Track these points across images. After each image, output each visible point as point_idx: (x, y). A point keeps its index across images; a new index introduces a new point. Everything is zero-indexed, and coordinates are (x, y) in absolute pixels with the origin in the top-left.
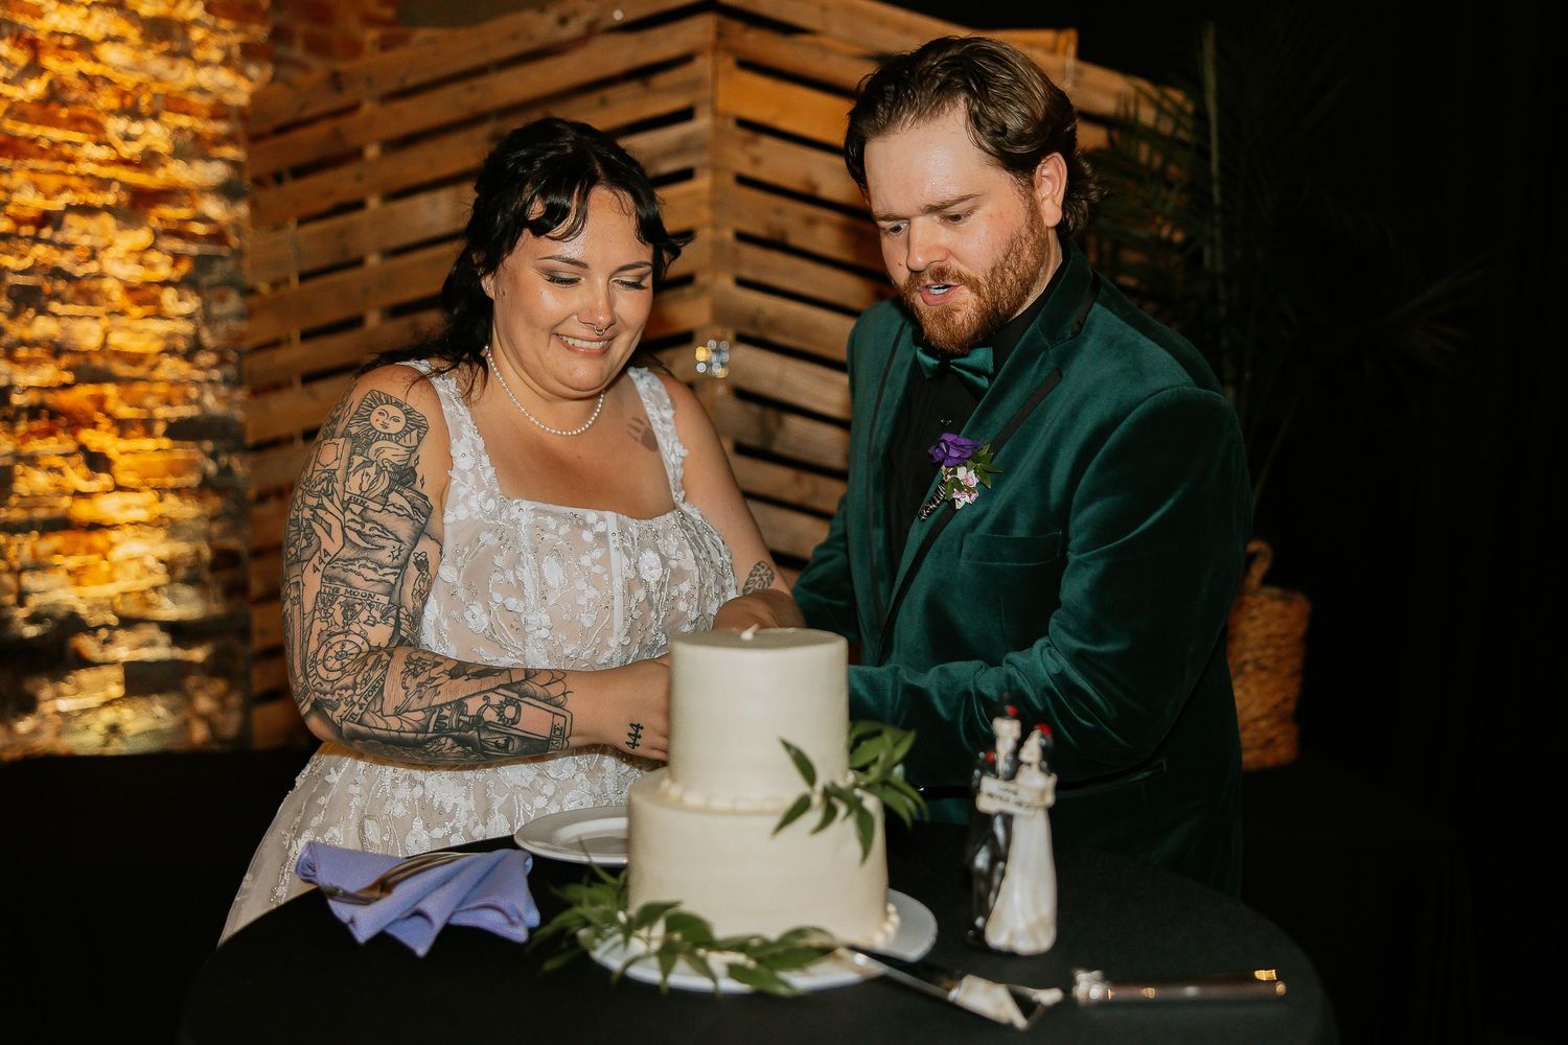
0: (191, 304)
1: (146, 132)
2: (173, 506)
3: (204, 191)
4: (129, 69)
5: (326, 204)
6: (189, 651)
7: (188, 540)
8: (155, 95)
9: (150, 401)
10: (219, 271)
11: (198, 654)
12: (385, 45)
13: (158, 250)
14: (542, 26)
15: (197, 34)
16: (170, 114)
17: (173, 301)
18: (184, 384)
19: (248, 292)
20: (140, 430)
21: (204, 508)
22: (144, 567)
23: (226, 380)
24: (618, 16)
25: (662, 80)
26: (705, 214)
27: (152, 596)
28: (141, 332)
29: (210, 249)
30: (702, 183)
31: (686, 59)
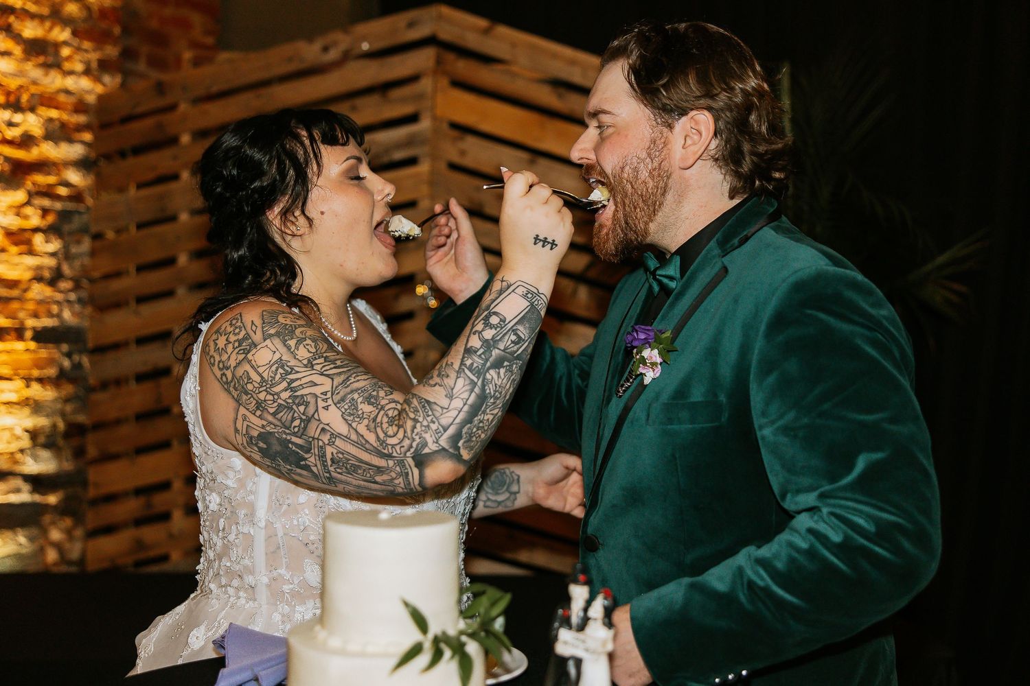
0: (54, 246)
1: (24, 121)
2: (36, 391)
3: (68, 164)
4: (14, 75)
5: (151, 176)
6: (46, 497)
7: (47, 416)
8: (33, 95)
9: (21, 315)
10: (76, 222)
11: (52, 499)
12: (197, 62)
13: (31, 205)
14: (311, 52)
15: (66, 52)
16: (44, 108)
17: (41, 243)
18: (48, 303)
19: (97, 237)
20: (13, 334)
21: (60, 392)
22: (14, 435)
23: (80, 301)
24: (365, 46)
25: (396, 93)
26: (425, 189)
27: (19, 456)
28: (17, 265)
29: (70, 206)
30: (424, 168)
31: (414, 79)
